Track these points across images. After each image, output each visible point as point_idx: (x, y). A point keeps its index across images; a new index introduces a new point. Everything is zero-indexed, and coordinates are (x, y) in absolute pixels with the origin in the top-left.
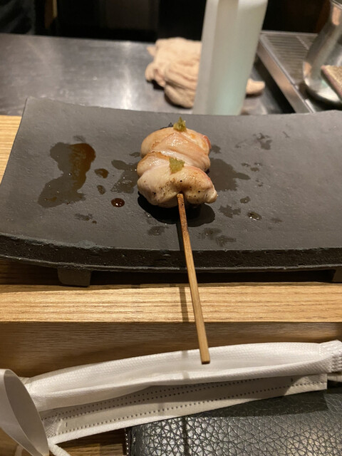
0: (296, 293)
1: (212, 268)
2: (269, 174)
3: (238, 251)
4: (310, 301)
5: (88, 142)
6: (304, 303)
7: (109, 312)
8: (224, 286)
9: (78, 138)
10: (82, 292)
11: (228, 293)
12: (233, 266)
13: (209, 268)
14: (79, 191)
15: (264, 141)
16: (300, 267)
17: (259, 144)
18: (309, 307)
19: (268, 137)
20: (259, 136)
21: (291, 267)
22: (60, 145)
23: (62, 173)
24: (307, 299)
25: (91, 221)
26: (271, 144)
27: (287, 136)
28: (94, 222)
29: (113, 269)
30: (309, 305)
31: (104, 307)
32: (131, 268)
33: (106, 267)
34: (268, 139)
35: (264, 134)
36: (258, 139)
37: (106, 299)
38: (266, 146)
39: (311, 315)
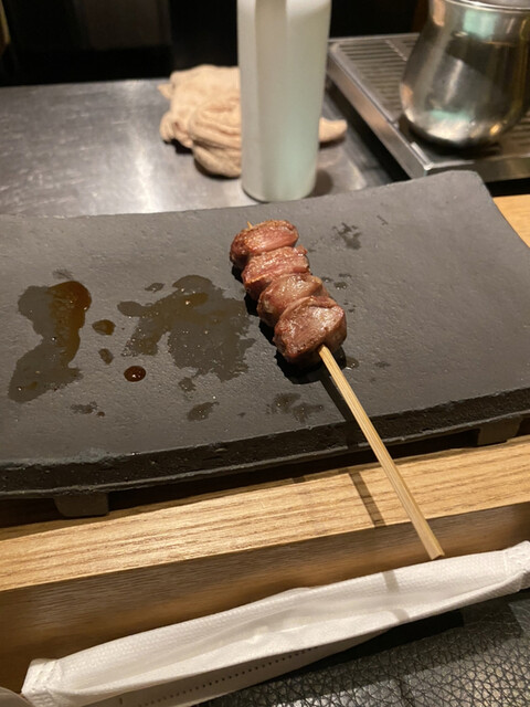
0: (425, 472)
1: (293, 457)
2: (364, 290)
3: (329, 426)
4: (448, 482)
5: (76, 279)
6: (439, 487)
7: (144, 552)
8: (315, 478)
9: (60, 274)
10: (98, 524)
11: (323, 490)
12: (324, 448)
13: (290, 458)
14: (72, 365)
15: (350, 235)
16: (425, 433)
17: (342, 241)
18: (447, 492)
19: (355, 228)
20: (341, 228)
21: (412, 436)
22: (32, 290)
23: (41, 338)
24: (443, 479)
25: (95, 412)
26: (360, 239)
27: (385, 223)
28: (101, 414)
29: (141, 484)
30: (447, 488)
31: (135, 543)
32: (168, 478)
33: (129, 483)
34: (357, 231)
35: (349, 225)
36: (340, 234)
37: (136, 530)
38: (353, 244)
39: (452, 503)
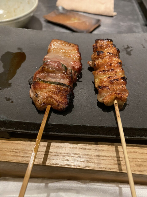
0: (135, 152)
1: (80, 135)
2: (128, 72)
3: (96, 126)
4: (143, 159)
5: (24, 51)
6: (139, 160)
7: (17, 156)
9: (19, 49)
10: (6, 141)
11: (91, 149)
12: (94, 134)
13: (79, 135)
14: (10, 82)
15: (129, 50)
16: (138, 137)
17: (125, 51)
19: (131, 47)
20: (126, 47)
21: (132, 138)
22: (8, 53)
23: (4, 70)
24: (142, 157)
25: (11, 101)
26: (132, 52)
27: (144, 47)
28: (12, 102)
29: (20, 132)
30: (143, 162)
31: (15, 152)
33: (16, 130)
34: (132, 49)
35: (130, 46)
36: (125, 48)
37: (18, 147)
38: (129, 53)
39: (143, 169)
